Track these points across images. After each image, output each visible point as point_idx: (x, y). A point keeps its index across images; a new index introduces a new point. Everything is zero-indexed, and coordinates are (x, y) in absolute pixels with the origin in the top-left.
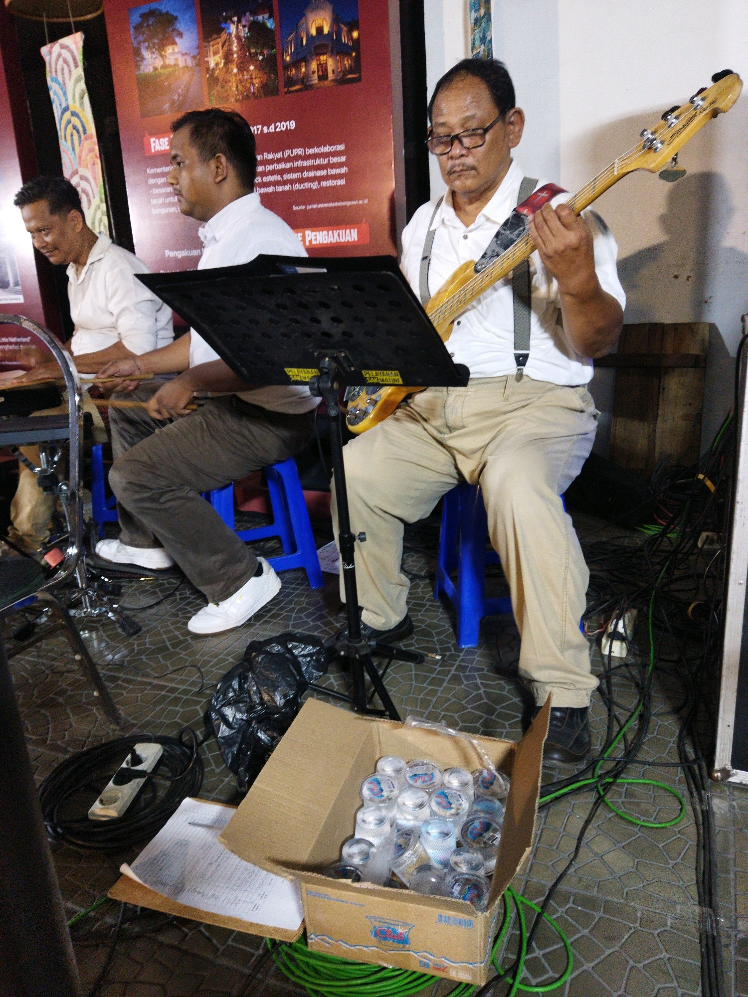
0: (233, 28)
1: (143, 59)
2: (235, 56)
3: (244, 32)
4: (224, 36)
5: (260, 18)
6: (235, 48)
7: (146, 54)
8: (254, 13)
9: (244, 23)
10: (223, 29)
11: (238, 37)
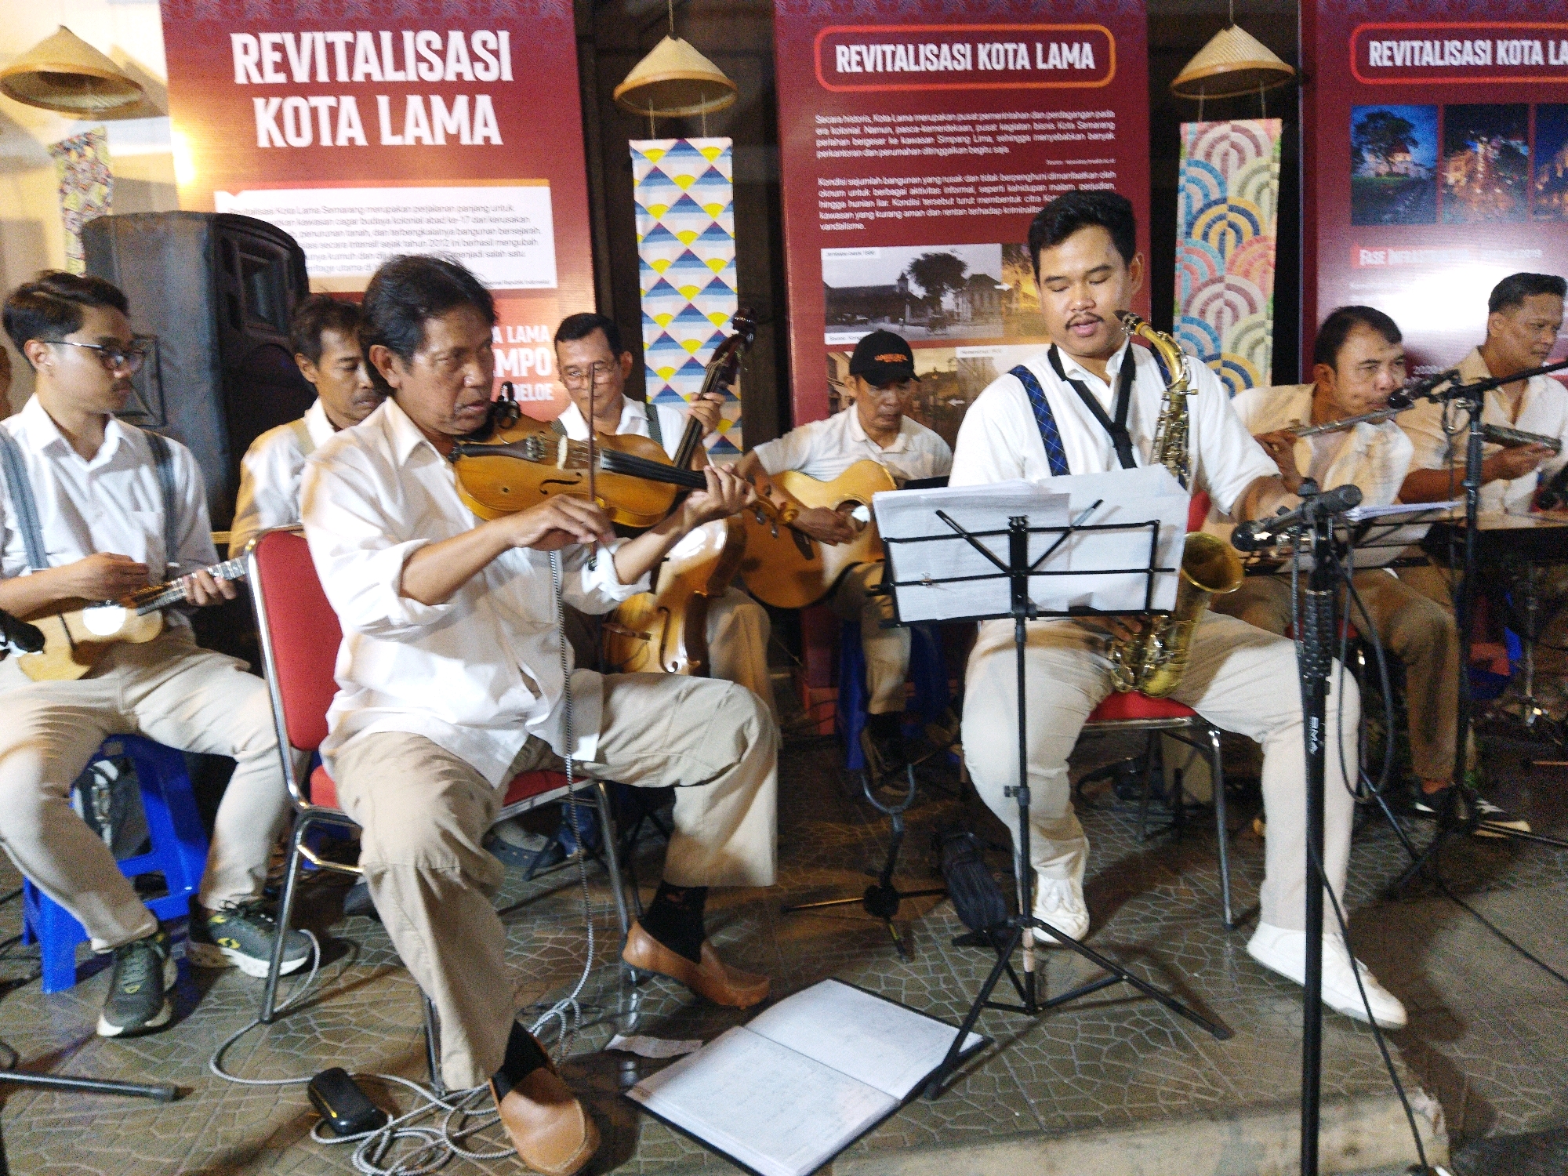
0: (1480, 148)
1: (1363, 161)
2: (1480, 176)
3: (1493, 154)
4: (1469, 153)
5: (1513, 143)
6: (1481, 167)
7: (1369, 158)
8: (1507, 136)
9: (1494, 144)
10: (1468, 147)
11: (1486, 158)
